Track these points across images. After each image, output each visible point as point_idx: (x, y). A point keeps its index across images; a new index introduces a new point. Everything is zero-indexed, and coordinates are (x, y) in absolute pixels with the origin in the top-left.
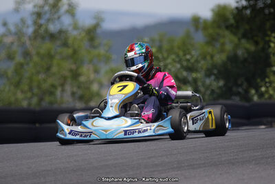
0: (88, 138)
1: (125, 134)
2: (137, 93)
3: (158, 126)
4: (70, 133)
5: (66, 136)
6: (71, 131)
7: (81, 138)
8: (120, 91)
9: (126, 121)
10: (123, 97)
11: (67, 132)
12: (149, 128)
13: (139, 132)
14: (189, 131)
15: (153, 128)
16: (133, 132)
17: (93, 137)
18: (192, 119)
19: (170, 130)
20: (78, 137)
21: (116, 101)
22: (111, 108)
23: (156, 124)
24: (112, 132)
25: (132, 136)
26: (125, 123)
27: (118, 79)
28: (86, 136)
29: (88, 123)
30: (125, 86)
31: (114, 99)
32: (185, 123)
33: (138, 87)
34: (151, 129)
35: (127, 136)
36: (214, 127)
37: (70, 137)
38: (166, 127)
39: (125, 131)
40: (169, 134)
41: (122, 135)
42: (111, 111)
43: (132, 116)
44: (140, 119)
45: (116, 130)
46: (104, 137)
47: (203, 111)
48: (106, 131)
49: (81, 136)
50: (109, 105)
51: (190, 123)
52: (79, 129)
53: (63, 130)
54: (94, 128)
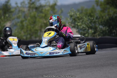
0: (34, 56)
1: (50, 54)
2: (55, 36)
3: (64, 51)
4: (26, 54)
5: (24, 55)
6: (27, 53)
7: (31, 56)
8: (48, 35)
9: (51, 49)
10: (49, 38)
11: (25, 53)
12: (60, 51)
13: (56, 53)
14: (78, 53)
15: (62, 51)
16: (54, 53)
17: (36, 55)
18: (80, 47)
19: (70, 52)
20: (29, 56)
21: (46, 40)
22: (44, 43)
23: (63, 50)
24: (44, 53)
25: (53, 55)
26: (50, 49)
27: (47, 30)
28: (33, 55)
29: (34, 49)
30: (50, 33)
31: (45, 39)
32: (76, 49)
33: (56, 33)
34: (61, 52)
35: (51, 55)
36: (90, 50)
37: (26, 55)
38: (67, 51)
39: (50, 53)
40: (70, 54)
41: (48, 55)
42: (44, 44)
43: (53, 46)
44: (56, 48)
45: (46, 52)
46: (41, 56)
47: (85, 43)
48: (41, 53)
49: (31, 55)
50: (43, 41)
51: (79, 49)
52: (30, 52)
53: (23, 52)
54: (36, 52)
